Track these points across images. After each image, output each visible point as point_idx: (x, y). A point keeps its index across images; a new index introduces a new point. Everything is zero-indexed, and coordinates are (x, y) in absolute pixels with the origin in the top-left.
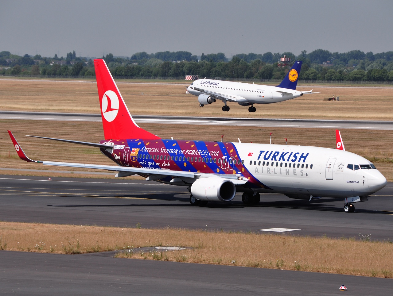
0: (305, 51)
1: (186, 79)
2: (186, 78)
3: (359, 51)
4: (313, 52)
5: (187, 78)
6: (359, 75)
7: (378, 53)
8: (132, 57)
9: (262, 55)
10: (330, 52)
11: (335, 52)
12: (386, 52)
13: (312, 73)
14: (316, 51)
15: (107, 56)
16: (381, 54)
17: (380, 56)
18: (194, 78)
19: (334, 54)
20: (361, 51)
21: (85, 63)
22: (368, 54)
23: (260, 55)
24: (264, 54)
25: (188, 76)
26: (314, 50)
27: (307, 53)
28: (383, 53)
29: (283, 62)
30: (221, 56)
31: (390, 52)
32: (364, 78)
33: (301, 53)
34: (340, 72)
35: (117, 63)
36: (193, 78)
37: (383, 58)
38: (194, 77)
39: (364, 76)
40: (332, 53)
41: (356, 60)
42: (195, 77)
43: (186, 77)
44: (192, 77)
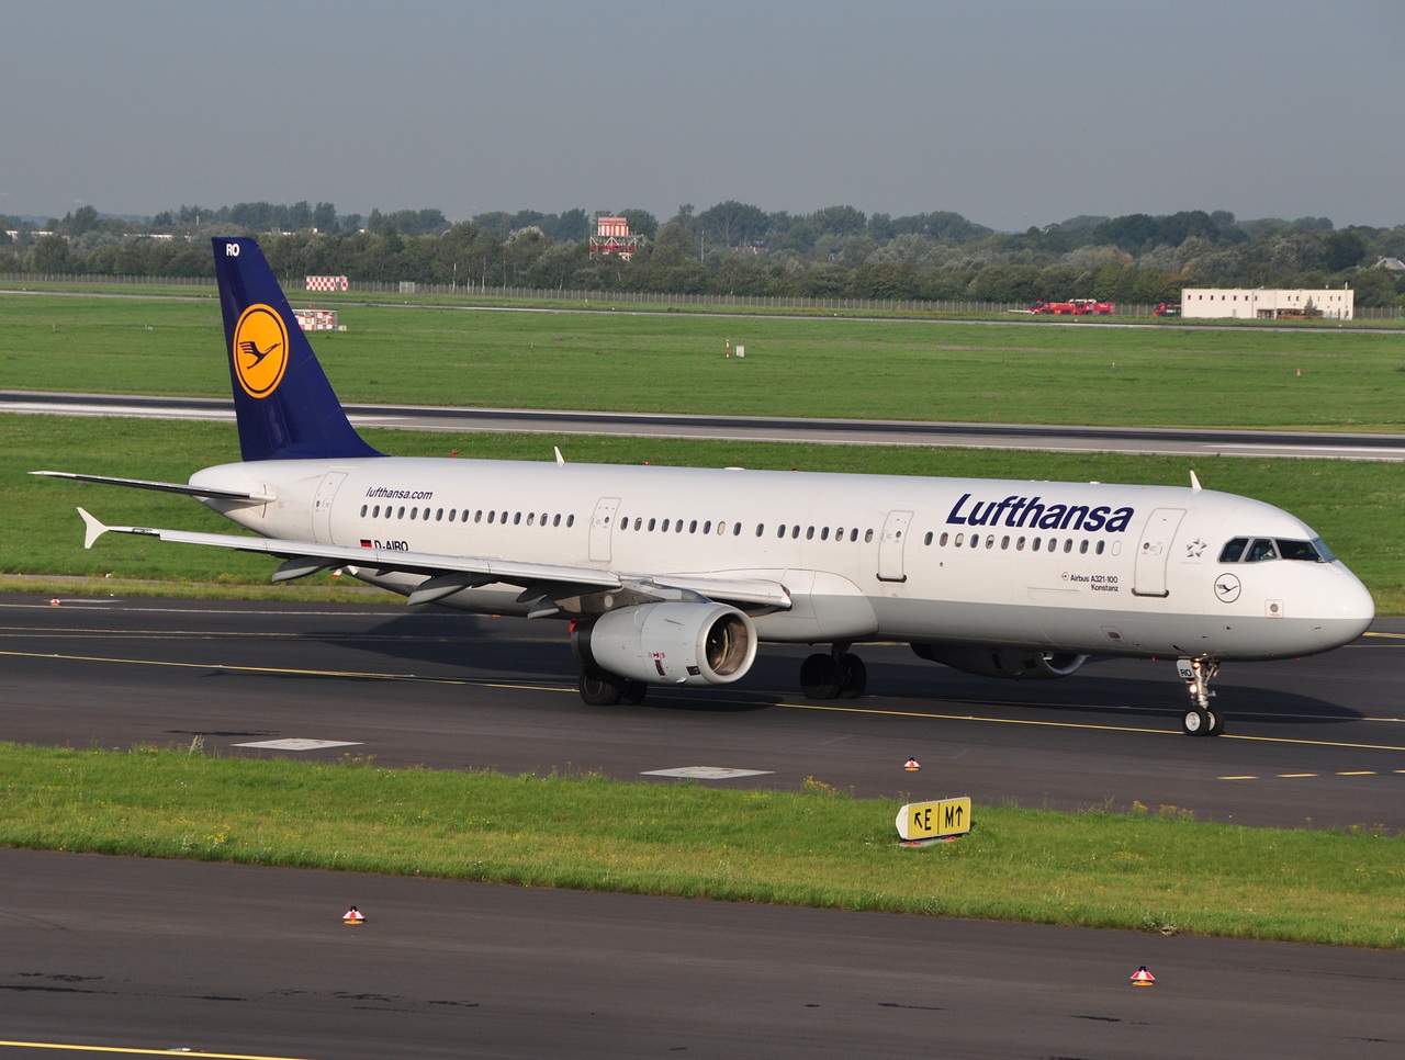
0: (690, 208)
1: (308, 288)
2: (307, 284)
3: (850, 209)
4: (713, 210)
5: (311, 284)
6: (833, 282)
7: (906, 215)
8: (157, 217)
9: (559, 216)
10: (762, 211)
11: (777, 211)
12: (930, 213)
13: (694, 274)
14: (721, 206)
15: (80, 211)
16: (914, 218)
17: (911, 224)
18: (332, 284)
19: (774, 216)
20: (857, 209)
21: (8, 233)
22: (876, 217)
23: (553, 217)
24: (564, 214)
25: (314, 278)
26: (715, 205)
27: (695, 213)
28: (922, 216)
29: (606, 238)
30: (433, 219)
31: (942, 212)
32: (847, 289)
33: (676, 213)
34: (778, 272)
35: (108, 235)
36: (329, 284)
37: (921, 231)
38: (332, 280)
39: (845, 285)
40: (768, 214)
41: (839, 235)
42: (338, 280)
43: (308, 280)
44: (328, 280)
